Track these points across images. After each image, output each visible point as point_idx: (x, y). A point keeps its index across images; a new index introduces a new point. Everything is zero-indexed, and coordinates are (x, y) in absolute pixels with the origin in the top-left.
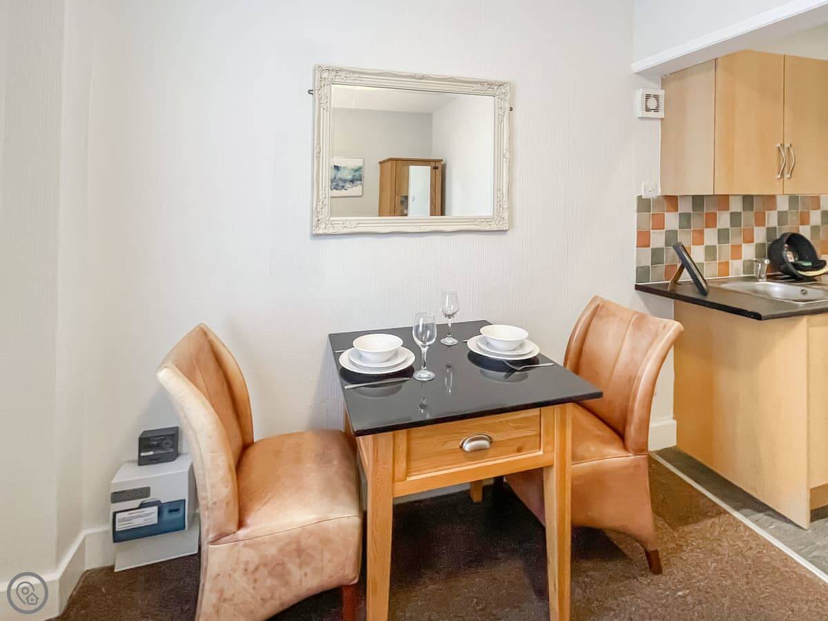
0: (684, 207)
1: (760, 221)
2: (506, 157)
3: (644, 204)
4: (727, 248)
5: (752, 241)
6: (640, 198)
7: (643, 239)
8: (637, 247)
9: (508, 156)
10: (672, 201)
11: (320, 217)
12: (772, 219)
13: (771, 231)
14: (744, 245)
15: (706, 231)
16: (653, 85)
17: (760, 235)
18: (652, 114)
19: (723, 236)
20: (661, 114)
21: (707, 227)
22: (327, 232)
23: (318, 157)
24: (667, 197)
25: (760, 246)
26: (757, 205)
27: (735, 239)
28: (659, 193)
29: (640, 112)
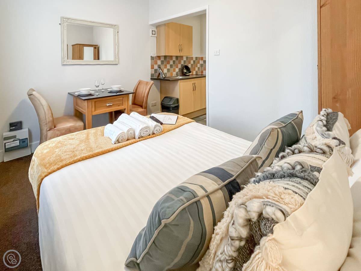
0: (162, 59)
1: (180, 63)
2: (117, 45)
3: (152, 58)
4: (172, 69)
5: (178, 68)
6: (151, 56)
7: (152, 67)
8: (151, 68)
9: (117, 44)
10: (159, 57)
11: (64, 60)
12: (182, 62)
13: (182, 65)
14: (176, 69)
15: (167, 65)
16: (154, 28)
17: (180, 66)
18: (154, 35)
19: (171, 66)
20: (156, 36)
21: (168, 64)
22: (67, 64)
23: (63, 43)
24: (158, 56)
25: (180, 69)
26: (179, 58)
27: (174, 67)
28: (156, 55)
29: (151, 35)
